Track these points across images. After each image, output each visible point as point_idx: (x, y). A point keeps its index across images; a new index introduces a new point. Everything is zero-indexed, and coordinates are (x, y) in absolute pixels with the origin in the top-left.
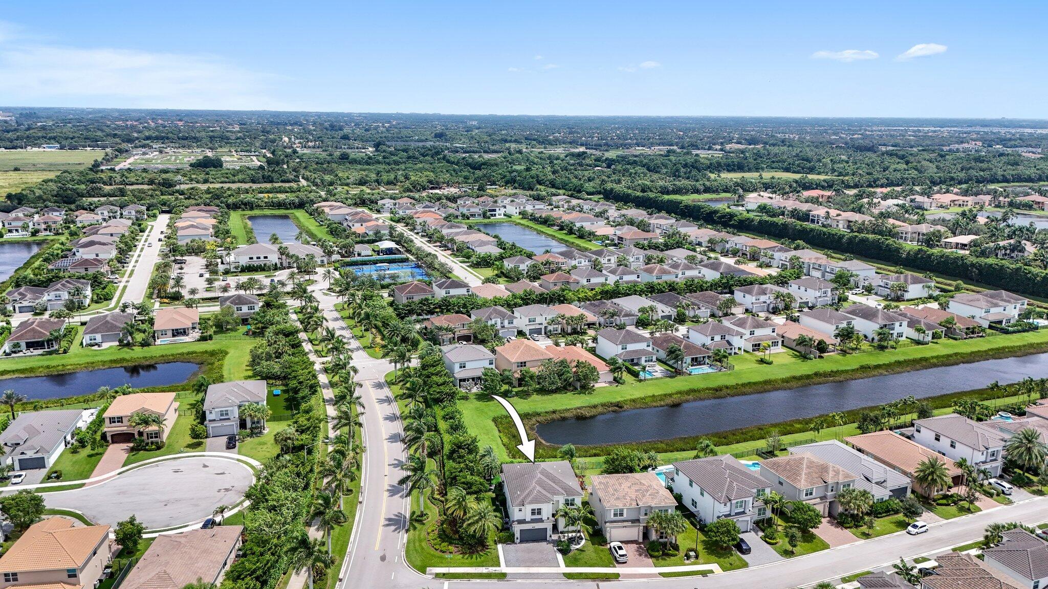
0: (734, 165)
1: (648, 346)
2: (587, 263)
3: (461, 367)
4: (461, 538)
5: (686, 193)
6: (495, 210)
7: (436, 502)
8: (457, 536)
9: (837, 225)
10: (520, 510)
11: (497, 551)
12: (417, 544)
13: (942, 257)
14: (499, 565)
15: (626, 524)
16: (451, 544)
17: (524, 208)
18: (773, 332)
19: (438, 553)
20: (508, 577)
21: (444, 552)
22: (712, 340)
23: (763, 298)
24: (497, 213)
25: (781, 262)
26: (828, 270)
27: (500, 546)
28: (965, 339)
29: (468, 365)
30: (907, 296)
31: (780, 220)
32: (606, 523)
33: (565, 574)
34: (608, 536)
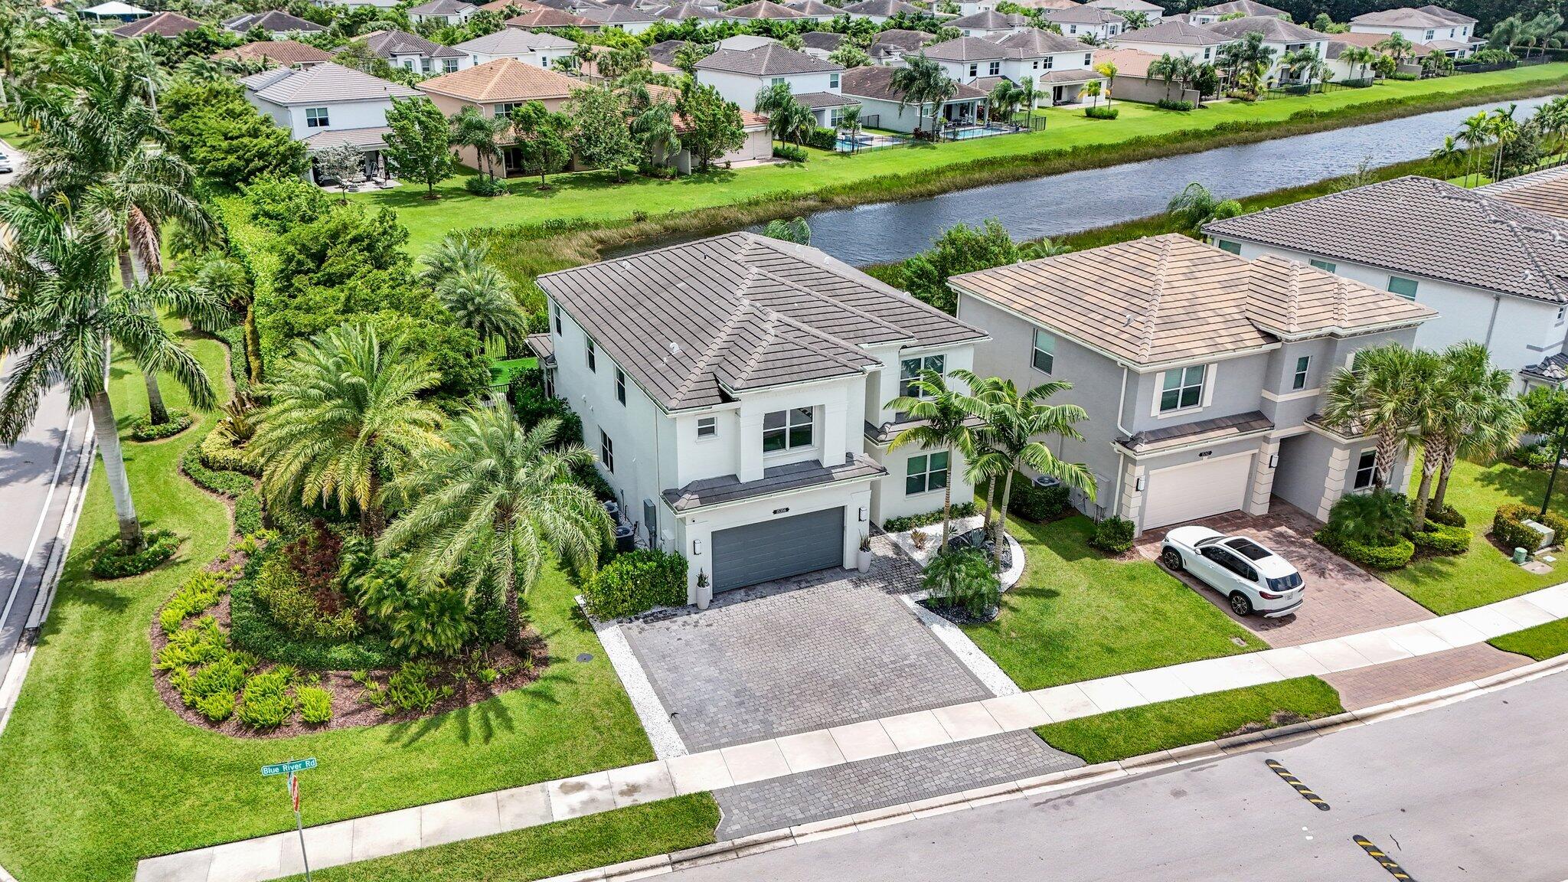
1: (834, 85)
3: (312, 123)
4: (372, 629)
7: (217, 479)
8: (346, 620)
10: (706, 429)
11: (606, 663)
12: (84, 705)
14: (640, 750)
15: (1215, 438)
16: (313, 668)
18: (1087, 63)
19: (229, 745)
20: (732, 824)
21: (265, 729)
22: (973, 74)
27: (612, 638)
29: (334, 115)
32: (1128, 443)
33: (1043, 733)
34: (1133, 510)
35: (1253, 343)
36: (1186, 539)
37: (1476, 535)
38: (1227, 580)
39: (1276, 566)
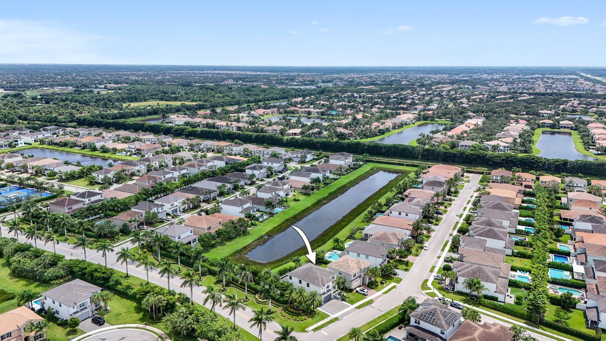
0: (132, 98)
1: (250, 204)
2: (144, 167)
3: (178, 238)
5: (128, 118)
6: (17, 141)
9: (233, 130)
13: (303, 140)
14: (328, 316)
15: (358, 279)
17: (37, 137)
18: (289, 186)
20: (339, 318)
22: (272, 195)
23: (262, 171)
24: (19, 142)
25: (237, 152)
26: (265, 153)
28: (347, 174)
29: (182, 237)
30: (307, 160)
31: (199, 129)
32: (352, 281)
33: (355, 308)
34: (353, 287)
35: (359, 270)
36: (358, 289)
37: (379, 283)
38: (362, 292)
39: (366, 290)
